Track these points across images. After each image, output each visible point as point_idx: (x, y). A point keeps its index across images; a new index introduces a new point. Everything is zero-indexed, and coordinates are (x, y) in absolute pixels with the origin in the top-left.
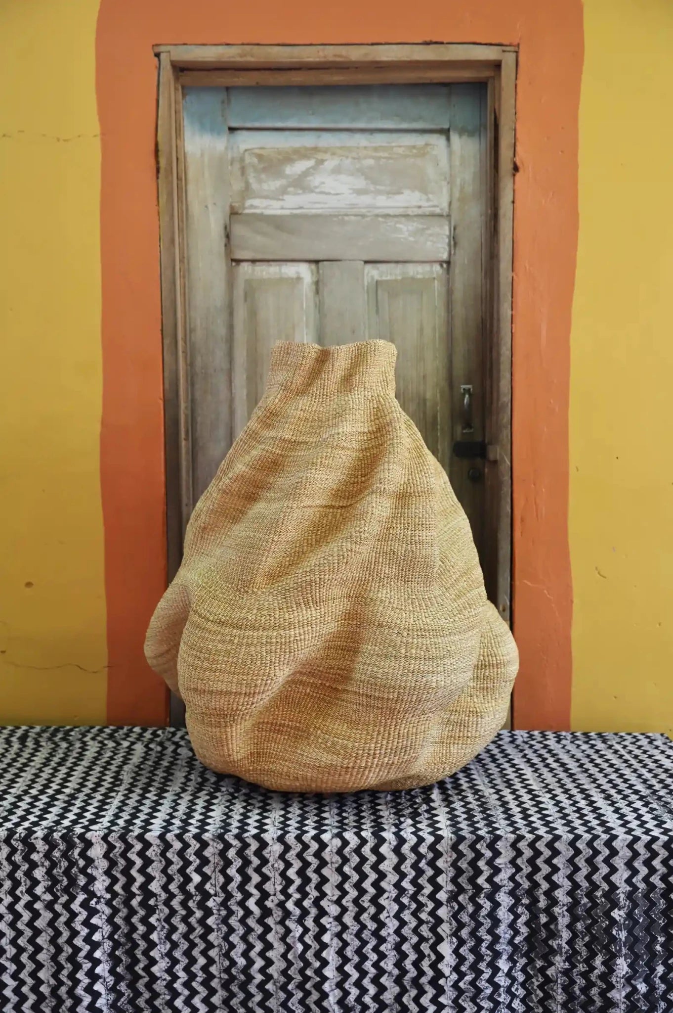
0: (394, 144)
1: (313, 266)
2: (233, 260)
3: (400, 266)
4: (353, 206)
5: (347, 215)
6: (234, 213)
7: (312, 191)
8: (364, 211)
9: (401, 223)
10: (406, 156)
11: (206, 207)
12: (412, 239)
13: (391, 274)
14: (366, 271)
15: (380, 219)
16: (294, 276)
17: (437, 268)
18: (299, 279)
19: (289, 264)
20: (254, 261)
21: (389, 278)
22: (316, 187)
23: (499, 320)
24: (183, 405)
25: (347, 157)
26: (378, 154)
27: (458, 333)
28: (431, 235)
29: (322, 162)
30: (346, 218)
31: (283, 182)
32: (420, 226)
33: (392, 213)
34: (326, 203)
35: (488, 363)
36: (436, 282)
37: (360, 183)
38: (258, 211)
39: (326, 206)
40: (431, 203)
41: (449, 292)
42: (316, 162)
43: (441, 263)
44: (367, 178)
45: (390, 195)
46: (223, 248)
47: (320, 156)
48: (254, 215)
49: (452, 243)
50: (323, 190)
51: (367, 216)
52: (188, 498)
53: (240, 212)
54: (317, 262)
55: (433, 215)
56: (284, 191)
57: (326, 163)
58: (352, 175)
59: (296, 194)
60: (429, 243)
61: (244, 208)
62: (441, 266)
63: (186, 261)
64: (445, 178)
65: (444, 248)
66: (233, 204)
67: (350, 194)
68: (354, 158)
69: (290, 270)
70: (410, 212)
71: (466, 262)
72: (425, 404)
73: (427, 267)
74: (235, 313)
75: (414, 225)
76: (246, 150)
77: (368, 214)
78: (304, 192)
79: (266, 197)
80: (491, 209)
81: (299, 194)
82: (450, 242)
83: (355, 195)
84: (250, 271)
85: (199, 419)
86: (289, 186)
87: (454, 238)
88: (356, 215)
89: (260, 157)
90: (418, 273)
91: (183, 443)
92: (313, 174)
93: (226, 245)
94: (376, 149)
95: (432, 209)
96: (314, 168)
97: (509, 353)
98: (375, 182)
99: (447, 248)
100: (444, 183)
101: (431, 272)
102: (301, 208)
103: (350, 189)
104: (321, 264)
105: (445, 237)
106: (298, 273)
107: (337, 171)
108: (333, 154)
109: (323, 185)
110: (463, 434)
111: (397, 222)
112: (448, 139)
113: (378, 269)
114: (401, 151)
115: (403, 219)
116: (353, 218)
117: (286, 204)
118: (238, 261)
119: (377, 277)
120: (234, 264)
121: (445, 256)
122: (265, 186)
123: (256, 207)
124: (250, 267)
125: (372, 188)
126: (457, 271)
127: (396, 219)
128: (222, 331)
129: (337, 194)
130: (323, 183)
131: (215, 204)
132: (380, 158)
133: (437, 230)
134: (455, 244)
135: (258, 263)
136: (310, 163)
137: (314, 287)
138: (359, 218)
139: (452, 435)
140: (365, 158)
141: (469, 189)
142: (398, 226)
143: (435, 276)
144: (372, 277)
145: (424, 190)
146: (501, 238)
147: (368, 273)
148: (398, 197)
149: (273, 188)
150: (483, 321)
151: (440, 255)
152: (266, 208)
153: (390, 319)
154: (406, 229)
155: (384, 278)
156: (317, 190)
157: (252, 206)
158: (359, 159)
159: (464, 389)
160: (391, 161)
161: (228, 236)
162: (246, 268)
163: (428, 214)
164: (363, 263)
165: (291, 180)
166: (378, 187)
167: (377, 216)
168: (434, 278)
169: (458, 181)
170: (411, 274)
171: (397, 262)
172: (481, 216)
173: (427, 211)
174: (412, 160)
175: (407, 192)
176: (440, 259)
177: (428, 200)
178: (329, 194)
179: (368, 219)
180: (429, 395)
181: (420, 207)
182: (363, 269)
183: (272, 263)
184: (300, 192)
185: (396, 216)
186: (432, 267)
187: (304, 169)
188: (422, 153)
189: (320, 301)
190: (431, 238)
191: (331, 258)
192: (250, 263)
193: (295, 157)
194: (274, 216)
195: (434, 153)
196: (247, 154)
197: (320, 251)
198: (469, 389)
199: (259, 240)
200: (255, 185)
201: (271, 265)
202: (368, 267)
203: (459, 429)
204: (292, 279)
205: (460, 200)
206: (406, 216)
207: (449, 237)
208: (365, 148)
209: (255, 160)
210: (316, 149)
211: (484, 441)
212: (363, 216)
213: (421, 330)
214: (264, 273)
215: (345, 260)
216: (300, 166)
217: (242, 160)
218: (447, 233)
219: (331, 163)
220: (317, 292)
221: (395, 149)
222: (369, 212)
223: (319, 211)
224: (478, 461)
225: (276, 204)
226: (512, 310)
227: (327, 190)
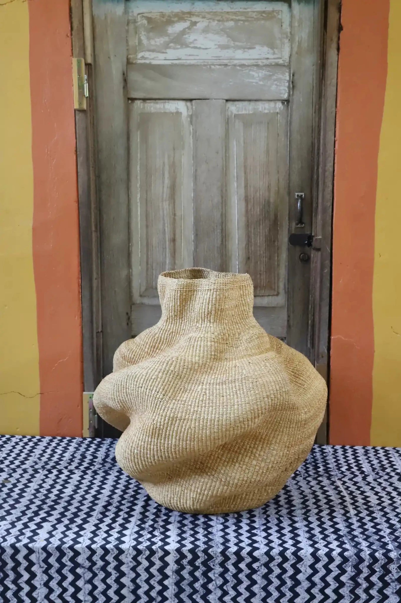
0: (249, 10)
1: (189, 104)
2: (129, 99)
3: (252, 103)
4: (218, 58)
5: (213, 65)
6: (129, 62)
7: (187, 46)
8: (226, 62)
9: (253, 71)
10: (258, 19)
11: (109, 57)
12: (261, 83)
13: (245, 109)
14: (227, 108)
15: (238, 68)
16: (175, 111)
17: (279, 105)
18: (178, 114)
19: (171, 102)
20: (144, 100)
21: (244, 112)
22: (191, 43)
23: (325, 144)
24: (93, 206)
25: (214, 20)
26: (237, 18)
27: (294, 153)
28: (275, 80)
29: (195, 23)
30: (213, 67)
31: (166, 39)
32: (268, 73)
33: (247, 64)
34: (198, 56)
35: (315, 177)
36: (279, 116)
37: (223, 40)
38: (147, 62)
39: (198, 58)
40: (276, 56)
41: (289, 123)
42: (190, 23)
43: (283, 101)
44: (228, 36)
45: (246, 50)
46: (121, 90)
47: (194, 19)
48: (145, 64)
49: (291, 86)
50: (196, 45)
51: (230, 66)
52: (98, 274)
53: (134, 62)
54: (191, 100)
55: (277, 65)
56: (166, 46)
57: (198, 25)
58: (217, 33)
59: (175, 49)
60: (274, 87)
61: (136, 59)
62: (283, 103)
63: (94, 99)
64: (287, 37)
65: (285, 90)
66: (129, 56)
67: (216, 48)
68: (219, 21)
69: (171, 107)
70: (260, 63)
71: (301, 100)
72: (269, 206)
73: (272, 104)
74: (131, 139)
75: (262, 73)
76: (139, 14)
77: (229, 64)
78: (182, 47)
79: (153, 51)
80: (320, 60)
81: (178, 49)
82: (289, 84)
83: (220, 49)
84: (141, 107)
85: (105, 216)
86: (171, 42)
87: (292, 82)
88: (220, 65)
89: (149, 20)
90: (265, 109)
91: (94, 235)
92: (189, 33)
93: (124, 88)
94: (235, 13)
95: (276, 61)
96: (189, 28)
97: (331, 169)
98: (234, 40)
99: (287, 89)
100: (286, 41)
101: (275, 108)
102: (179, 59)
103: (216, 45)
104: (194, 101)
105: (286, 81)
106: (177, 108)
107: (206, 30)
108: (204, 17)
109: (195, 42)
110: (296, 228)
111: (250, 70)
112: (290, 6)
113: (236, 106)
114: (254, 15)
115: (255, 68)
116: (218, 67)
117: (168, 56)
118: (133, 100)
119: (235, 112)
120: (130, 102)
121: (286, 96)
122: (153, 42)
123: (146, 59)
124: (142, 104)
125: (232, 44)
126: (294, 107)
127: (250, 68)
128: (121, 151)
129: (206, 49)
130: (196, 40)
131: (115, 56)
132: (239, 20)
133: (281, 76)
134: (293, 87)
135: (148, 101)
136: (187, 24)
137: (189, 119)
138: (223, 67)
139: (289, 229)
140: (227, 20)
141: (305, 45)
142: (251, 73)
143: (278, 110)
144: (232, 113)
145: (272, 46)
146: (328, 82)
147: (228, 108)
148: (251, 51)
149: (158, 44)
150: (313, 144)
151: (282, 95)
152: (153, 59)
153: (244, 143)
154: (257, 75)
155: (240, 113)
156: (192, 45)
157: (143, 57)
158: (223, 21)
159: (298, 195)
160: (246, 23)
161: (125, 81)
162: (139, 104)
163: (273, 64)
164: (225, 101)
165: (172, 38)
166: (237, 43)
167: (235, 65)
168: (277, 113)
169: (297, 39)
170: (260, 109)
171: (250, 100)
172: (313, 65)
173: (273, 62)
174: (263, 22)
175: (258, 47)
176: (283, 99)
177: (274, 53)
178: (200, 48)
179: (229, 68)
180: (272, 200)
181: (268, 59)
182: (226, 106)
183: (157, 101)
184: (179, 47)
185: (248, 66)
186: (276, 103)
187: (181, 29)
188: (269, 16)
189: (193, 129)
190: (276, 83)
191: (201, 98)
192: (141, 101)
193: (176, 19)
194: (159, 65)
195: (280, 17)
196: (139, 16)
197: (194, 91)
198: (302, 195)
199: (149, 84)
200: (145, 41)
201: (157, 103)
202: (229, 104)
203: (294, 225)
204: (173, 113)
205: (297, 53)
206: (257, 66)
207: (289, 81)
208: (228, 13)
209: (145, 22)
210: (190, 14)
211: (311, 234)
212: (226, 65)
213: (268, 152)
214: (152, 109)
215: (212, 99)
216: (179, 27)
217: (135, 22)
218: (288, 78)
219: (202, 24)
220: (191, 122)
221: (250, 13)
222: (229, 62)
223: (192, 62)
224: (307, 248)
225: (161, 56)
226: (335, 137)
227: (198, 46)
